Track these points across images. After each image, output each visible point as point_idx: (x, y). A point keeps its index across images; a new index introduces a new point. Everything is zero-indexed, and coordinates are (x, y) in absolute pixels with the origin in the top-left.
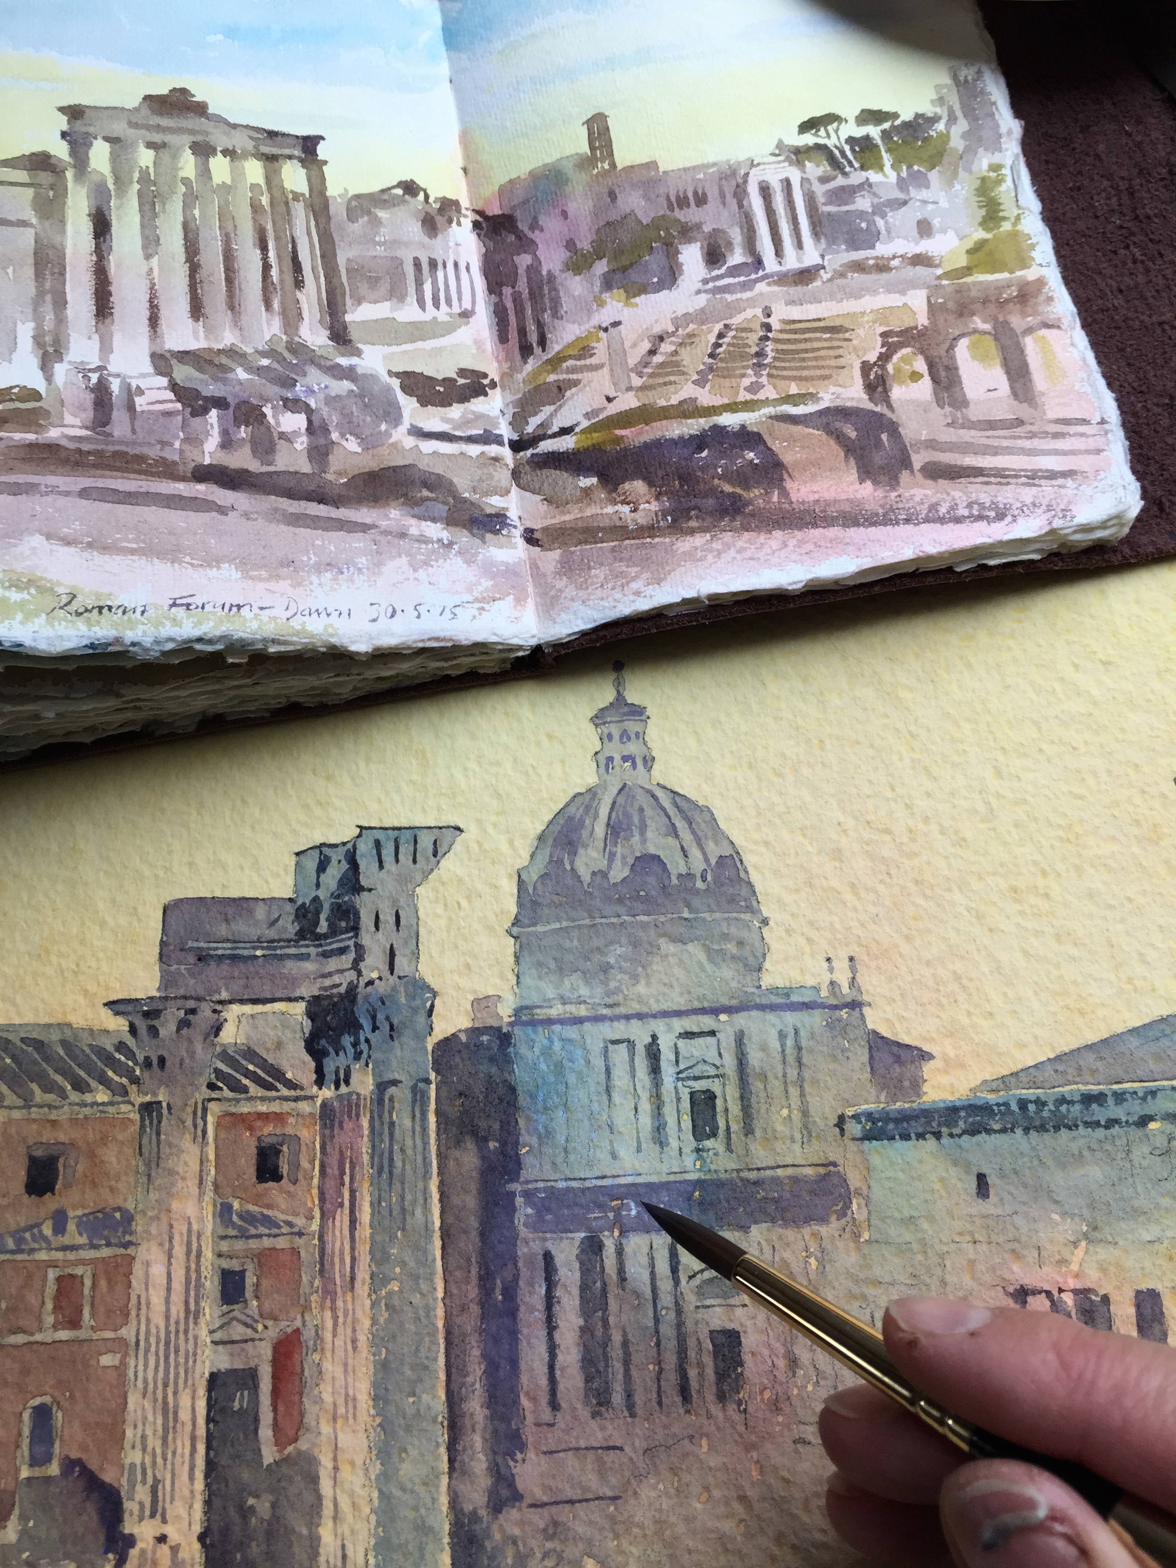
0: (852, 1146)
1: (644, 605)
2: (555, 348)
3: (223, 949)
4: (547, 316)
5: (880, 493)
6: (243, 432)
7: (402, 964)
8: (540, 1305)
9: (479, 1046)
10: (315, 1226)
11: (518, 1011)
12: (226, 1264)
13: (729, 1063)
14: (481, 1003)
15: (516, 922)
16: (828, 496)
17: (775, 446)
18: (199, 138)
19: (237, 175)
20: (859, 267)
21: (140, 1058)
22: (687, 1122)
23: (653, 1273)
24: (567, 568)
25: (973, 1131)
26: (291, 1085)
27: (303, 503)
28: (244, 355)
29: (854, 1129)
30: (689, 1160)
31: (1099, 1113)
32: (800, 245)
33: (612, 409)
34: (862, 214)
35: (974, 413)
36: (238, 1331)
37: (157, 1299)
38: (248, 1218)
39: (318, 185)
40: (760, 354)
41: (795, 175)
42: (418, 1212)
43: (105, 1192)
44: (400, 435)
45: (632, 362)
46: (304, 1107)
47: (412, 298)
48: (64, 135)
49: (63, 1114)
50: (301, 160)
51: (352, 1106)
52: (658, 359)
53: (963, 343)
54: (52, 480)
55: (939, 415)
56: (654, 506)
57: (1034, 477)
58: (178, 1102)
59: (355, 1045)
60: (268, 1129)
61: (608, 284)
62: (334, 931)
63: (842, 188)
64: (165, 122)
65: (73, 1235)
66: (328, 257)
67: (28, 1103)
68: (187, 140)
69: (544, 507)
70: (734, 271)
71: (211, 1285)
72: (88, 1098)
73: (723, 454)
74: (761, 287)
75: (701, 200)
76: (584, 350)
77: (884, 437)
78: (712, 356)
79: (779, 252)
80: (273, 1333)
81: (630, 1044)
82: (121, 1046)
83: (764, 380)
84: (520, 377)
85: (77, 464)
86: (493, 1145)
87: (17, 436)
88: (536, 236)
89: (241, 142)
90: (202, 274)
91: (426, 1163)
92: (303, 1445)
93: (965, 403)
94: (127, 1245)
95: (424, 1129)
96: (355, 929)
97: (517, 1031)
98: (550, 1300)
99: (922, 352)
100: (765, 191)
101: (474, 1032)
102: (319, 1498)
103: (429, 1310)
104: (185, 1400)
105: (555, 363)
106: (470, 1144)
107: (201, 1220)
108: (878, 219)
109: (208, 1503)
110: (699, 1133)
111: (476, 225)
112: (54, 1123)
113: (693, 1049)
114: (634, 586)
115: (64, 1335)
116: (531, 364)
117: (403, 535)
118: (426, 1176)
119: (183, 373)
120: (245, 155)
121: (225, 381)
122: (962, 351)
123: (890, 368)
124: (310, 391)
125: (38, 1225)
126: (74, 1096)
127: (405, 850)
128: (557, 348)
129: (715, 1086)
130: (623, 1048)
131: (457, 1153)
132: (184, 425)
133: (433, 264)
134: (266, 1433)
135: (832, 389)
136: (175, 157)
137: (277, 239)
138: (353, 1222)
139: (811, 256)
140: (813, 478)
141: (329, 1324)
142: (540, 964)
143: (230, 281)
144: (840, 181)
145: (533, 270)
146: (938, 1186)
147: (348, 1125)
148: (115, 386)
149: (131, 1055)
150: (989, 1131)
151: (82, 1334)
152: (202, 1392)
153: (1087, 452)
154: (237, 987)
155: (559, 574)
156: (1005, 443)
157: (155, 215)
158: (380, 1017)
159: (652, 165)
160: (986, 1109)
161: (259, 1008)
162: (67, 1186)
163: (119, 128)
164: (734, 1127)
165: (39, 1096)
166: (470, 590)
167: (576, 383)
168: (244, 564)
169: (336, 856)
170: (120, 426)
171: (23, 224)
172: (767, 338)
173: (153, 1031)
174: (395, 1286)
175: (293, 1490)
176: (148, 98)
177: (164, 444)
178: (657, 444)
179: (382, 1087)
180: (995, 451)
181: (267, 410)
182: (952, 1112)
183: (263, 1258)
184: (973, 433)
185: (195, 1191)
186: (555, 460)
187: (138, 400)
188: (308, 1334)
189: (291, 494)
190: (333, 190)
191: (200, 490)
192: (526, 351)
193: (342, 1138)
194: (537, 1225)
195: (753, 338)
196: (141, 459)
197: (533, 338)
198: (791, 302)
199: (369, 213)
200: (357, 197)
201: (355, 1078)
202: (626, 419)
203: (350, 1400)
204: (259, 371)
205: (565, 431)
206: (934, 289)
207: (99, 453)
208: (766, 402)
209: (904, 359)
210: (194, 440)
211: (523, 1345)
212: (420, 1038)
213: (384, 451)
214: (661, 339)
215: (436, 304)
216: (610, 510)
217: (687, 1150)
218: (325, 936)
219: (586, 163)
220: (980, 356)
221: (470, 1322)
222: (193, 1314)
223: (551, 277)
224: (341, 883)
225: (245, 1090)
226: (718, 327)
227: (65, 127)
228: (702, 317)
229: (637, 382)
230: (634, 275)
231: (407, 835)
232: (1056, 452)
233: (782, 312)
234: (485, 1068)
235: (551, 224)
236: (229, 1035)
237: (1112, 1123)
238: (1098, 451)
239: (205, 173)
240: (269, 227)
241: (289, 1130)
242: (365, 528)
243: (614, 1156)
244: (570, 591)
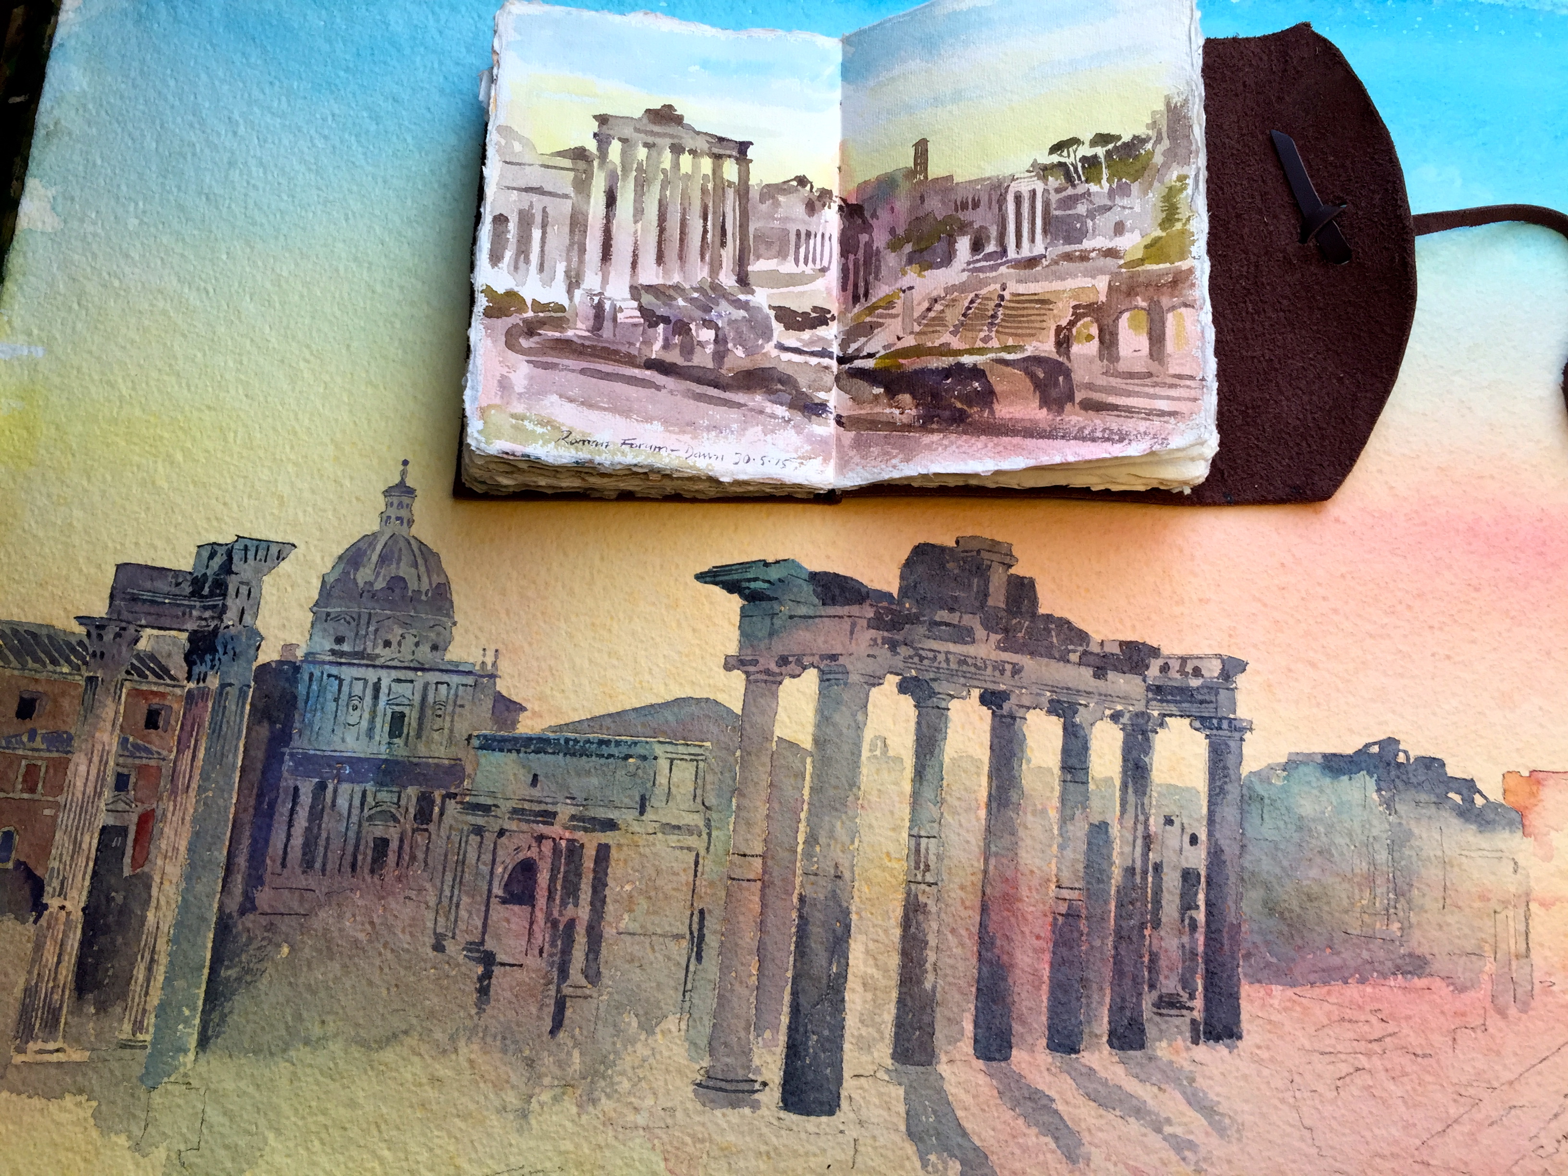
0: (472, 752)
1: (896, 475)
2: (873, 300)
3: (147, 596)
4: (871, 278)
5: (1050, 417)
6: (677, 340)
7: (247, 619)
8: (287, 814)
9: (281, 671)
10: (172, 756)
11: (307, 655)
12: (120, 770)
13: (417, 698)
14: (288, 647)
15: (316, 604)
16: (1018, 415)
17: (992, 379)
18: (676, 141)
19: (696, 167)
20: (1068, 257)
21: (91, 651)
22: (387, 728)
23: (350, 805)
24: (858, 444)
25: (537, 752)
26: (172, 678)
27: (705, 387)
28: (684, 290)
29: (476, 742)
30: (383, 748)
31: (605, 750)
32: (1033, 240)
33: (900, 345)
34: (1079, 217)
35: (1122, 366)
36: (121, 806)
37: (79, 784)
38: (136, 746)
39: (744, 176)
40: (994, 316)
41: (1039, 186)
42: (231, 756)
43: (60, 723)
44: (770, 348)
45: (916, 315)
46: (178, 691)
47: (791, 258)
48: (595, 135)
49: (42, 676)
50: (737, 159)
51: (204, 694)
52: (932, 314)
53: (1126, 315)
54: (566, 362)
55: (1098, 366)
56: (914, 412)
57: (1150, 414)
58: (108, 679)
59: (212, 660)
60: (156, 700)
61: (910, 262)
62: (212, 594)
63: (1070, 197)
64: (657, 129)
65: (38, 743)
66: (744, 226)
67: (24, 667)
68: (668, 141)
69: (850, 403)
70: (989, 257)
71: (110, 780)
72: (58, 669)
73: (960, 382)
74: (1003, 269)
75: (976, 205)
76: (890, 305)
77: (1061, 379)
78: (964, 315)
79: (1018, 245)
80: (140, 809)
81: (366, 681)
82: (81, 643)
83: (993, 334)
84: (850, 315)
85: (581, 353)
86: (278, 726)
87: (550, 333)
88: (874, 222)
89: (701, 144)
90: (667, 234)
91: (240, 731)
92: (146, 869)
93: (1117, 359)
94: (68, 752)
95: (242, 713)
96: (224, 595)
97: (305, 666)
98: (292, 811)
99: (1097, 321)
100: (1018, 199)
101: (280, 663)
102: (150, 897)
103: (226, 809)
104: (87, 838)
105: (871, 310)
106: (266, 724)
107: (110, 744)
108: (1089, 221)
109: (90, 893)
110: (392, 735)
111: (841, 208)
112: (36, 680)
113: (398, 688)
114: (894, 461)
115: (26, 796)
116: (857, 309)
117: (761, 412)
118: (238, 738)
119: (647, 299)
120: (702, 154)
121: (670, 306)
122: (1124, 321)
123: (1074, 331)
124: (720, 316)
125: (20, 735)
126: (50, 667)
127: (261, 554)
128: (874, 300)
129: (407, 710)
130: (361, 683)
131: (257, 728)
132: (644, 332)
133: (808, 234)
134: (127, 860)
135: (1035, 343)
136: (660, 154)
137: (714, 213)
138: (194, 757)
139: (1039, 248)
140: (1011, 404)
141: (171, 808)
142: (325, 630)
143: (682, 240)
144: (1070, 191)
145: (869, 245)
146: (512, 778)
147: (200, 704)
148: (607, 306)
149: (85, 649)
150: (546, 753)
151: (36, 797)
152: (96, 835)
153: (1189, 399)
154: (151, 619)
155: (852, 447)
156: (1137, 389)
157: (643, 194)
158: (229, 647)
159: (950, 178)
160: (547, 741)
161: (162, 632)
162: (39, 716)
163: (628, 132)
164: (412, 734)
165: (30, 664)
166: (796, 451)
167: (881, 325)
168: (666, 422)
169: (221, 551)
170: (607, 332)
171: (566, 196)
172: (999, 305)
173: (100, 637)
174: (210, 794)
175: (137, 891)
176: (648, 111)
177: (631, 344)
178: (923, 372)
179: (223, 686)
180: (1129, 394)
181: (693, 326)
182: (530, 739)
183: (142, 770)
184: (1119, 380)
185: (109, 728)
186: (861, 374)
187: (619, 315)
188: (159, 812)
189: (699, 381)
190: (753, 181)
191: (648, 374)
192: (856, 299)
193: (195, 711)
194: (294, 772)
195: (992, 304)
196: (616, 352)
197: (861, 291)
198: (1020, 281)
199: (773, 197)
200: (768, 186)
201: (208, 679)
202: (906, 353)
203: (176, 849)
204: (692, 300)
205: (870, 356)
206: (1115, 275)
207: (593, 347)
208: (991, 350)
209: (1085, 326)
210: (648, 343)
211: (273, 833)
212: (250, 663)
213: (758, 357)
214: (936, 301)
215: (806, 263)
216: (888, 411)
217: (384, 742)
218: (206, 597)
219: (910, 174)
220: (1134, 326)
221: (247, 817)
222: (98, 794)
223: (878, 251)
224: (221, 567)
225: (146, 677)
226: (972, 295)
227: (596, 130)
228: (962, 288)
229: (917, 328)
230: (926, 256)
231: (263, 545)
232: (1168, 398)
233: (1014, 287)
234: (283, 683)
235: (884, 216)
236: (142, 645)
237: (610, 756)
238: (1195, 400)
239: (676, 165)
240: (710, 205)
241: (167, 703)
242: (740, 405)
243: (343, 740)
244: (857, 459)
